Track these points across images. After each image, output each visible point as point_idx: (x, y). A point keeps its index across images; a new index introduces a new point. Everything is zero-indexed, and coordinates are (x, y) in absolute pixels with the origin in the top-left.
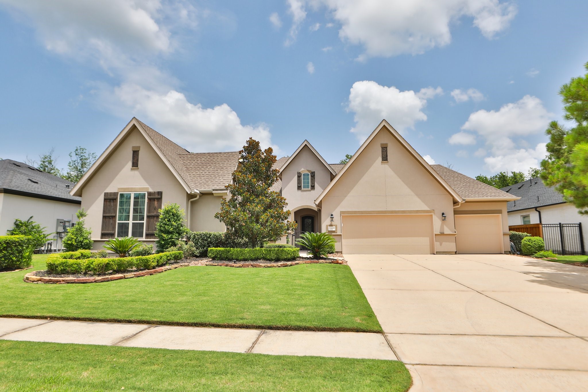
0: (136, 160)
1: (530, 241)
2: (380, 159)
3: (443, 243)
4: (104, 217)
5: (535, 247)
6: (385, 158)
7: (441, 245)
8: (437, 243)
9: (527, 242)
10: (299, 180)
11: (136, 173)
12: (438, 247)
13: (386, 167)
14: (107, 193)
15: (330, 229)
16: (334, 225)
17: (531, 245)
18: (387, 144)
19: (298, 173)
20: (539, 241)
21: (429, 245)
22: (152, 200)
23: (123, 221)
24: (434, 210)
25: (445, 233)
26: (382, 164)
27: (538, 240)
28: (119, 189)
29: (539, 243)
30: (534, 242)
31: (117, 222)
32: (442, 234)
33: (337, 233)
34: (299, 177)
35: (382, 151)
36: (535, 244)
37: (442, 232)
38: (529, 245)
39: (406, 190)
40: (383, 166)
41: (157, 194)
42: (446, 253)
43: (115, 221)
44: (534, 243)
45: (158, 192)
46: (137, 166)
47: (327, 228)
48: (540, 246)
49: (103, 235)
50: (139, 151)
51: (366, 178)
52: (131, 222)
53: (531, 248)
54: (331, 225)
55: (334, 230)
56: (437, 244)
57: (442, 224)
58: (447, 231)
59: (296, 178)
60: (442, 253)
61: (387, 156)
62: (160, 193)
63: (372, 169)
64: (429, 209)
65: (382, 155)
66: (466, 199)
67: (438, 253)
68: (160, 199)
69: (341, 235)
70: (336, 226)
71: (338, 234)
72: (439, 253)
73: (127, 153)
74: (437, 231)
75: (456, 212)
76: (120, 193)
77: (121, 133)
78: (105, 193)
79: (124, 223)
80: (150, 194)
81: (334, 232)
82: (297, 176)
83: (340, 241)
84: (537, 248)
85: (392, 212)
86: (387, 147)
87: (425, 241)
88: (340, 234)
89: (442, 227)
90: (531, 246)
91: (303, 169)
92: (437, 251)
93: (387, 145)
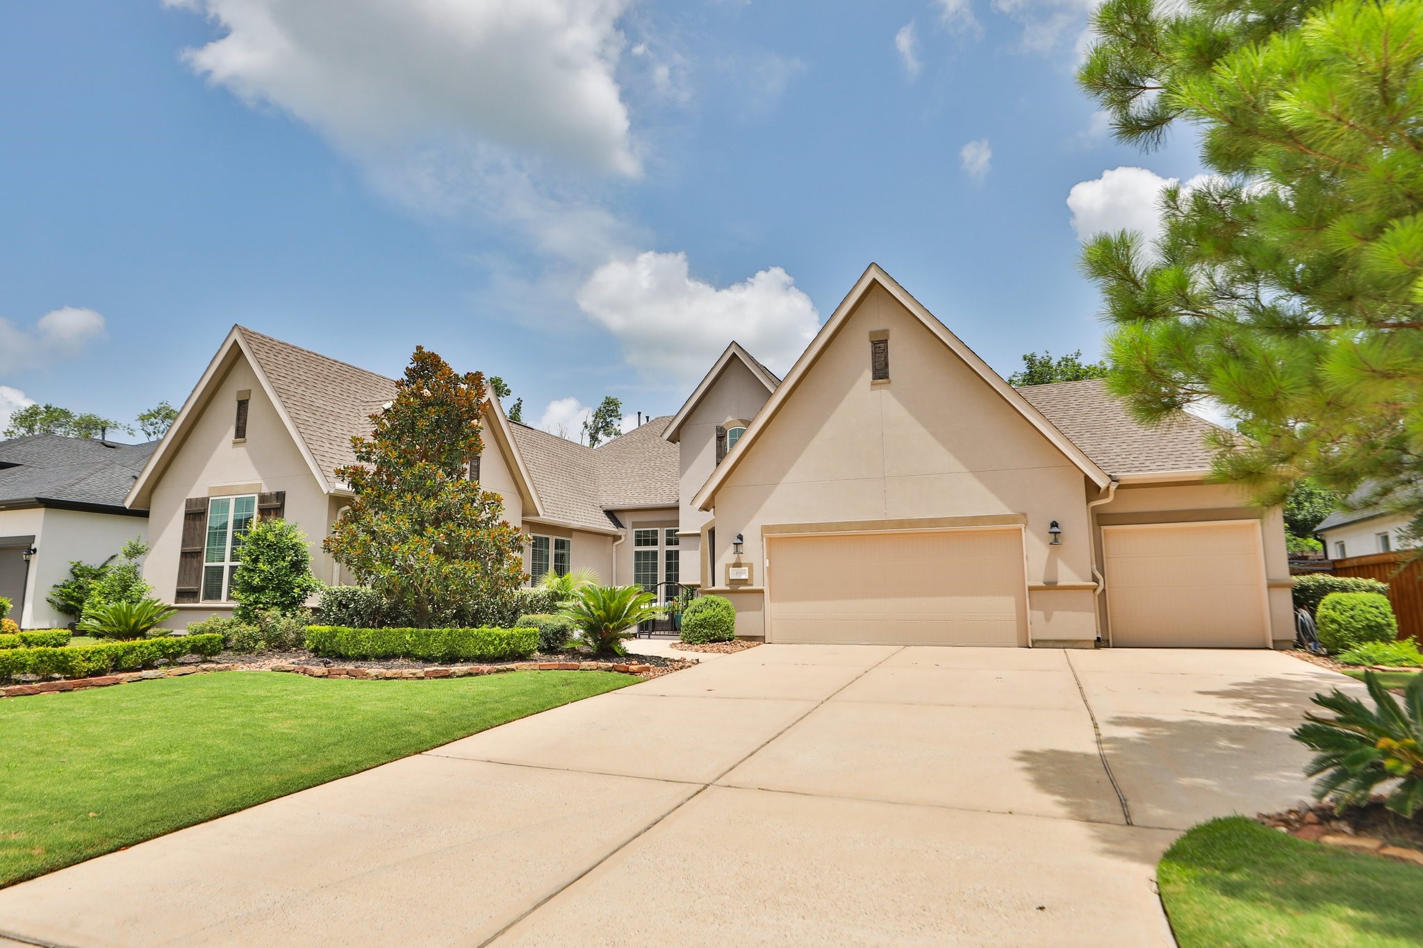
0: (242, 421)
1: (1339, 607)
2: (868, 374)
3: (1056, 614)
4: (184, 555)
5: (1353, 627)
6: (881, 372)
7: (1048, 618)
8: (1035, 612)
9: (1328, 609)
10: (721, 446)
11: (242, 451)
12: (1039, 626)
13: (884, 395)
14: (191, 499)
15: (735, 574)
16: (746, 565)
17: (1339, 620)
18: (886, 332)
19: (717, 430)
20: (1371, 606)
21: (1015, 618)
22: (266, 513)
23: (213, 561)
24: (1025, 515)
25: (1060, 584)
26: (872, 390)
27: (1365, 605)
28: (210, 489)
29: (1368, 616)
30: (1352, 609)
31: (205, 564)
32: (1051, 586)
33: (752, 585)
34: (721, 438)
35: (874, 353)
36: (1352, 617)
37: (1050, 579)
38: (1333, 621)
39: (943, 459)
40: (877, 393)
41: (274, 498)
42: (1065, 645)
43: (201, 563)
44: (1352, 613)
45: (278, 493)
46: (244, 436)
47: (727, 572)
48: (1373, 624)
49: (181, 595)
50: (248, 400)
51: (828, 432)
52: (227, 564)
53: (1338, 631)
54: (738, 565)
55: (745, 577)
56: (1035, 617)
57: (1049, 557)
58: (1066, 577)
59: (713, 441)
60: (1051, 645)
61: (887, 365)
62: (281, 496)
63: (846, 405)
64: (1009, 512)
65: (874, 362)
66: (1121, 478)
67: (1037, 644)
68: (279, 509)
69: (762, 592)
70: (751, 567)
71: (754, 587)
72: (1042, 644)
73: (226, 408)
74: (1036, 577)
75: (1101, 519)
76: (211, 499)
77: (212, 363)
78: (187, 500)
79: (217, 567)
80: (263, 498)
81: (744, 582)
82: (715, 436)
83: (760, 607)
84: (1359, 629)
85: (901, 524)
86: (887, 340)
87: (1004, 607)
88: (760, 587)
89: (1051, 565)
90: (1340, 624)
91: (729, 419)
92: (1037, 637)
93: (888, 336)
